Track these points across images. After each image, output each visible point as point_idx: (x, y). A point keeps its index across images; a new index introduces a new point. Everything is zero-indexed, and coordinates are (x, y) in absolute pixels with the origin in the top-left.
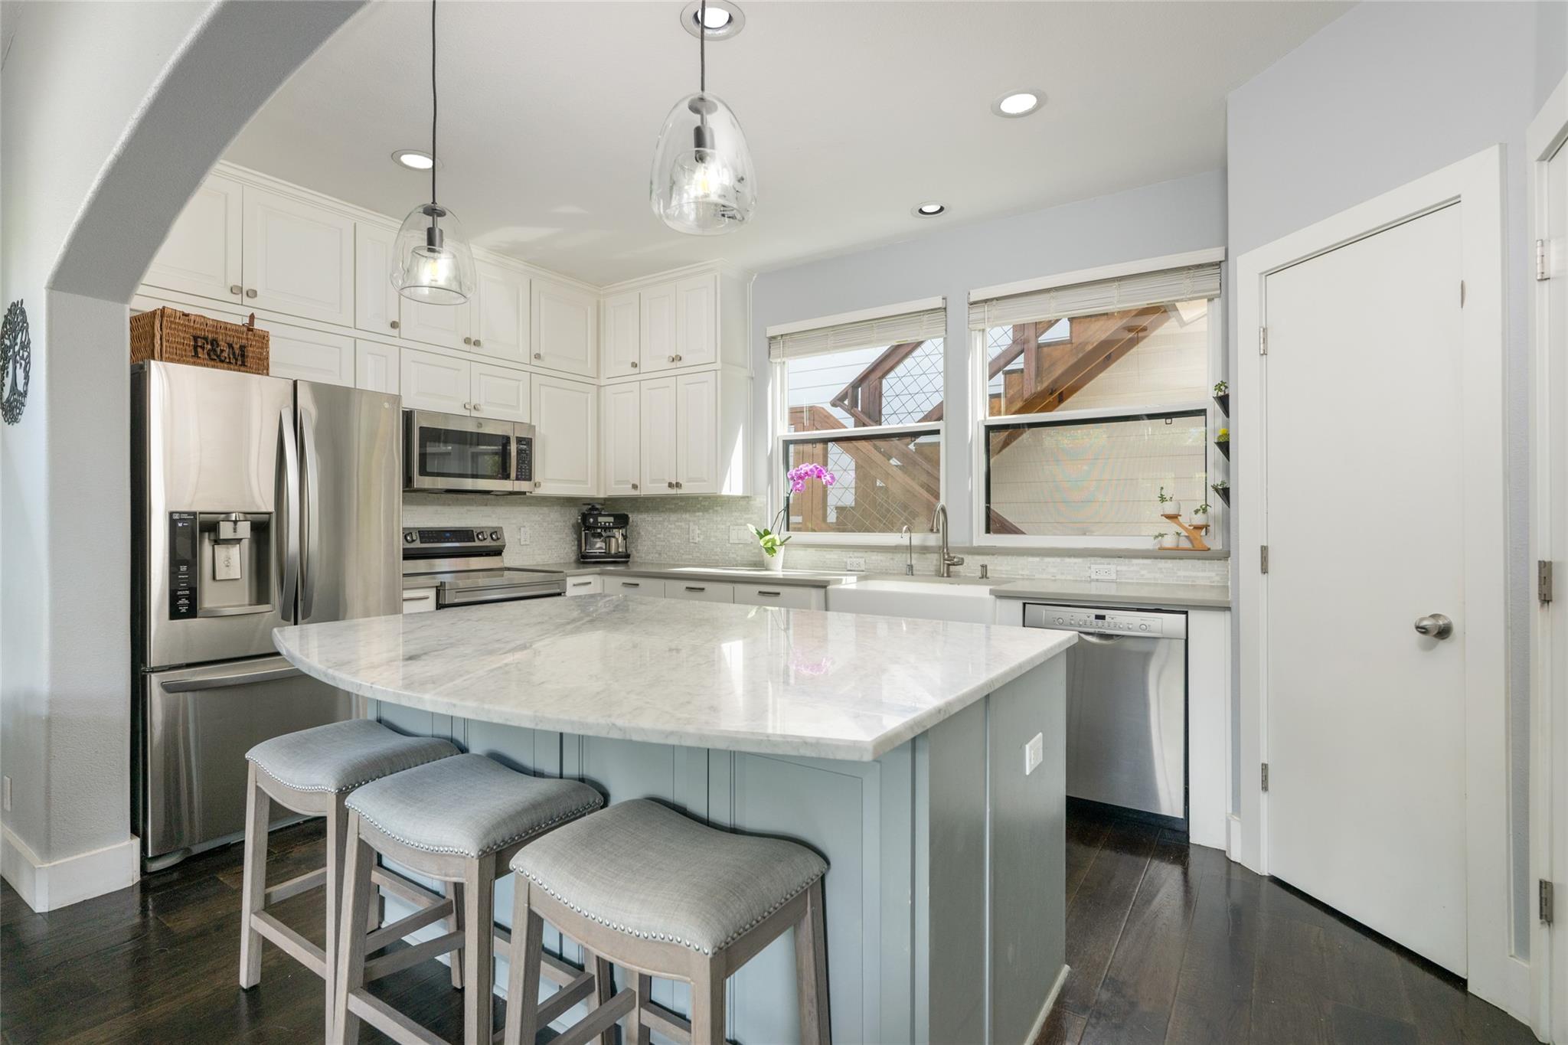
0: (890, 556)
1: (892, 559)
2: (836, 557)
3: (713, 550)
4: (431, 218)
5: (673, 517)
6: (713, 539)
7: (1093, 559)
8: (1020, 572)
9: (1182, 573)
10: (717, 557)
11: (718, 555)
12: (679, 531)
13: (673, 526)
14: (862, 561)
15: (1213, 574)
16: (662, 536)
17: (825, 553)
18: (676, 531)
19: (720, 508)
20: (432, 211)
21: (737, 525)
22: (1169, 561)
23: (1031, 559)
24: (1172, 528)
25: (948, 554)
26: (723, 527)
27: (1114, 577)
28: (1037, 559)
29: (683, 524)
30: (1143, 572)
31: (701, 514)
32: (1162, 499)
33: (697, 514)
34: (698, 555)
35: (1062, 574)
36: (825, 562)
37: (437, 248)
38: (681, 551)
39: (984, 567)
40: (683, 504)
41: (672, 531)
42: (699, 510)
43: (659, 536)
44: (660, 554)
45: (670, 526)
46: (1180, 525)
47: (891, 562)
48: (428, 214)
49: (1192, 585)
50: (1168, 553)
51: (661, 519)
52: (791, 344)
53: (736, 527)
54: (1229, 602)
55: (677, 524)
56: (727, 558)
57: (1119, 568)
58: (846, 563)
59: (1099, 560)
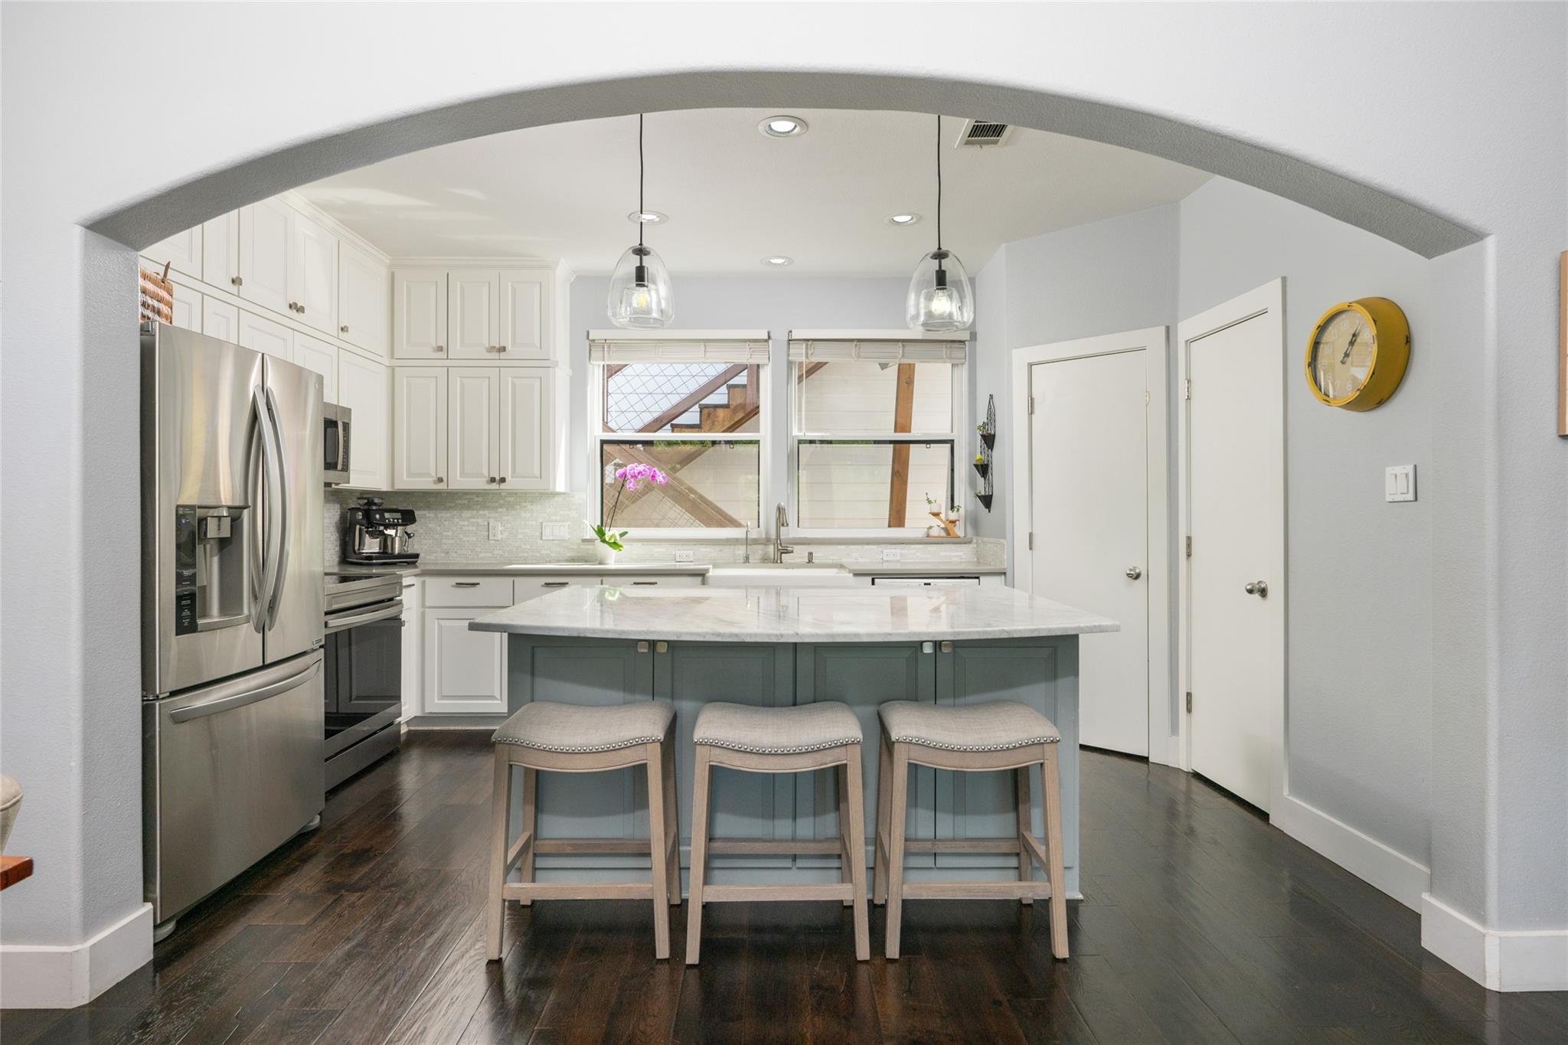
0: (718, 548)
1: (721, 550)
2: (664, 550)
3: (521, 547)
4: (639, 257)
5: (466, 514)
6: (521, 536)
7: (884, 546)
8: (832, 558)
9: (942, 554)
10: (526, 555)
11: (527, 552)
12: (474, 528)
13: (466, 523)
14: (691, 553)
15: (961, 554)
16: (450, 534)
17: (652, 547)
18: (470, 528)
19: (529, 504)
20: (640, 251)
21: (551, 521)
22: (935, 545)
23: (839, 547)
24: (935, 521)
25: (781, 544)
26: (534, 523)
27: (899, 558)
28: (843, 547)
29: (480, 520)
30: (918, 554)
31: (505, 510)
32: (930, 502)
33: (499, 510)
34: (501, 552)
35: (862, 557)
36: (652, 555)
37: (646, 283)
38: (478, 549)
39: (811, 554)
40: (480, 499)
41: (465, 528)
42: (501, 506)
43: (445, 534)
44: (448, 553)
45: (461, 523)
46: (941, 520)
47: (720, 553)
48: (637, 254)
49: (950, 562)
50: (934, 540)
51: (448, 515)
52: (615, 349)
53: (549, 524)
54: (1005, 569)
55: (472, 520)
56: (538, 555)
57: (903, 552)
58: (675, 555)
59: (889, 546)
